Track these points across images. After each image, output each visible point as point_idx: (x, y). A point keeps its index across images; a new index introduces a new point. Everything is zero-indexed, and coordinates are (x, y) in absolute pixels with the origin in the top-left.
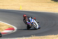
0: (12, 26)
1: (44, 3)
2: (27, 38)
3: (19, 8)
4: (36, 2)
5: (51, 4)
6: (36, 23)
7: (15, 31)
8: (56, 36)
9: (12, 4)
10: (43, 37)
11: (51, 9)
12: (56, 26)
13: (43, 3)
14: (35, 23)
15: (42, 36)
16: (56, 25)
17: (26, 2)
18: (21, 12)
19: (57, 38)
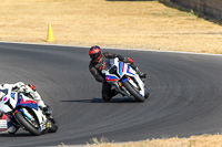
1: (140, 15)
3: (44, 37)
4: (110, 15)
5: (167, 19)
9: (17, 23)
11: (167, 41)
12: (187, 103)
13: (135, 18)
14: (133, 78)
16: (186, 99)
17: (71, 13)
18: (50, 52)
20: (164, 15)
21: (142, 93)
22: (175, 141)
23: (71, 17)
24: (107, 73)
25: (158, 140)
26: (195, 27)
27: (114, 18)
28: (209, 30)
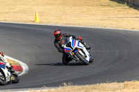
0: (16, 60)
2: (53, 89)
4: (74, 5)
6: (85, 50)
7: (23, 73)
9: (16, 10)
13: (91, 8)
15: (87, 86)
16: (122, 58)
20: (108, 6)
21: (88, 59)
22: (115, 85)
23: (50, 7)
24: (65, 47)
25: (104, 84)
26: (128, 13)
28: (136, 15)
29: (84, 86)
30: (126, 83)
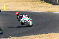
1: (29, 2)
3: (3, 9)
8: (35, 36)
10: (22, 37)
11: (35, 9)
16: (39, 24)
19: (36, 38)
20: (36, 2)
22: (32, 36)
23: (11, 3)
25: (27, 36)
26: (44, 5)
27: (22, 3)
28: (47, 5)
29: (19, 37)
30: (37, 35)
